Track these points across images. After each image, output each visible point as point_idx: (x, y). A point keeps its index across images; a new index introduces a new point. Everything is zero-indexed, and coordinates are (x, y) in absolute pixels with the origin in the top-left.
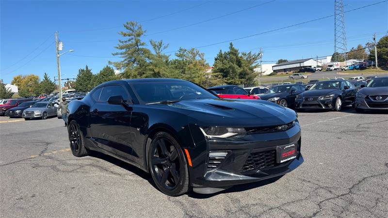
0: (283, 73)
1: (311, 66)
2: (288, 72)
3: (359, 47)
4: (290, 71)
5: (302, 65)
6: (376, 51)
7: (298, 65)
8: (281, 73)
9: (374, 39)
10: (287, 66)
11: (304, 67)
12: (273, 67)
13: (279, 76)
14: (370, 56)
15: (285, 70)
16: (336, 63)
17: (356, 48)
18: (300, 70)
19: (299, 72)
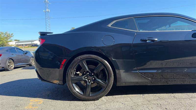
4: (26, 46)
5: (33, 43)
7: (31, 43)
8: (21, 46)
10: (24, 43)
12: (16, 43)
18: (32, 45)
19: (31, 46)
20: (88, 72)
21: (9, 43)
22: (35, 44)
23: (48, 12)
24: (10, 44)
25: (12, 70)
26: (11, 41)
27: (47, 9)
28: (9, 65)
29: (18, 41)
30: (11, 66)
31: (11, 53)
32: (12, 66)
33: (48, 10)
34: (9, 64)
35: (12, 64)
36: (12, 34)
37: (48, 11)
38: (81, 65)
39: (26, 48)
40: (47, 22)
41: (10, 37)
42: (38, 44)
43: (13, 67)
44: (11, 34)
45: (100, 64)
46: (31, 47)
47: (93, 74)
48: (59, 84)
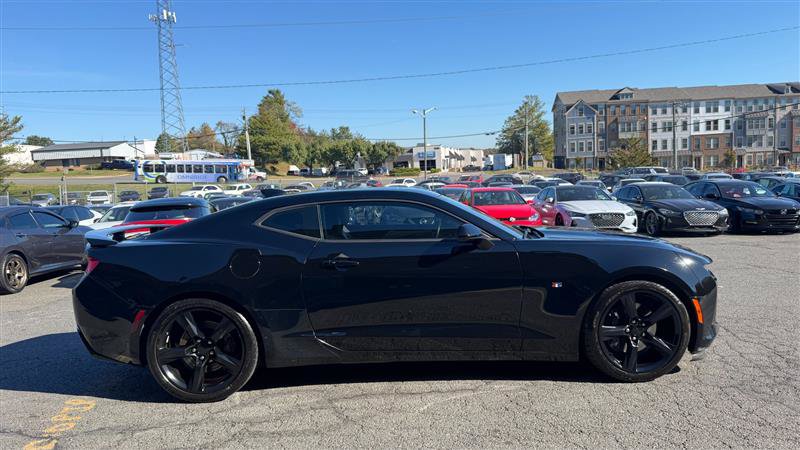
0: (61, 167)
1: (123, 158)
2: (71, 167)
3: (205, 128)
4: (78, 165)
5: (106, 153)
6: (248, 140)
7: (96, 153)
8: (55, 168)
9: (244, 117)
10: (68, 153)
11: (110, 158)
12: (32, 152)
13: (51, 174)
14: (239, 147)
15: (65, 162)
16: (177, 155)
17: (198, 128)
18: (103, 164)
19: (100, 168)
20: (197, 338)
21: (5, 157)
22: (114, 157)
23: (170, 20)
24: (11, 163)
25: (19, 291)
26: (12, 150)
27: (165, 11)
28: (9, 275)
29: (44, 142)
30: (17, 275)
31: (15, 232)
32: (19, 278)
33: (170, 14)
34: (8, 272)
35: (20, 271)
36: (17, 120)
37: (168, 17)
38: (179, 321)
39: (80, 174)
40: (165, 64)
41: (10, 134)
42: (127, 159)
43: (24, 279)
44: (11, 119)
45: (225, 320)
46: (100, 171)
47: (210, 343)
48: (130, 362)
